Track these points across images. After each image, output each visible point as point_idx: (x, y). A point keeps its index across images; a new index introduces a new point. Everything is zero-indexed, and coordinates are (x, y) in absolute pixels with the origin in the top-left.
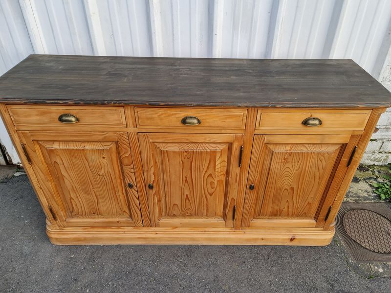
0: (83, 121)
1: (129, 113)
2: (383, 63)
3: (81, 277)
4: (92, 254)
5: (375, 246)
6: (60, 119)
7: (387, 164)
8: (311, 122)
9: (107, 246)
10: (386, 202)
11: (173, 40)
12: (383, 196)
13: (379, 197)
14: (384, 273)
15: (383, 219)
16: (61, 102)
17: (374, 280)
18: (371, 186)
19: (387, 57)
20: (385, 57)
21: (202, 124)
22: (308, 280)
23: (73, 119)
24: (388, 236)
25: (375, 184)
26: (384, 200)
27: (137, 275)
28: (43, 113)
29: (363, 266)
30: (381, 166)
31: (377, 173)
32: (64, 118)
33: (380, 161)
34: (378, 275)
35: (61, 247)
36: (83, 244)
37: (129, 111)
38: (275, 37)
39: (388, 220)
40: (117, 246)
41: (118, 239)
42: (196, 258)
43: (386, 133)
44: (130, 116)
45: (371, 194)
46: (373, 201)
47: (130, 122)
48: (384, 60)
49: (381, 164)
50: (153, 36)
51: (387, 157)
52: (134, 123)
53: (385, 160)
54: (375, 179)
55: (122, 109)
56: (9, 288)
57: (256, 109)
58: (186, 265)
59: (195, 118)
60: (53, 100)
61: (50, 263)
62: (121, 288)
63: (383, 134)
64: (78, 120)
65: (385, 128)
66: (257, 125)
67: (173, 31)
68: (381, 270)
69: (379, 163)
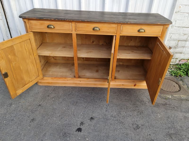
0: (56, 28)
1: (73, 25)
2: (172, 18)
3: (50, 95)
4: (54, 88)
5: (169, 90)
6: (48, 27)
7: (176, 64)
8: (141, 30)
9: (60, 86)
10: (175, 77)
11: (89, 6)
12: (173, 74)
13: (172, 75)
14: (172, 98)
15: (173, 82)
16: (49, 19)
17: (167, 100)
18: (169, 71)
19: (173, 15)
20: (172, 15)
21: (100, 31)
22: (140, 99)
23: (53, 27)
24: (174, 87)
25: (170, 71)
26: (174, 76)
27: (73, 95)
28: (42, 24)
29: (163, 95)
30: (174, 65)
31: (172, 67)
32: (49, 26)
33: (173, 62)
34: (169, 98)
35: (42, 86)
36: (51, 85)
37: (73, 24)
38: (129, 6)
39: (175, 82)
40: (64, 87)
41: (65, 83)
42: (96, 91)
43: (175, 50)
44: (73, 26)
45: (168, 74)
46: (169, 76)
47: (74, 29)
48: (172, 16)
49: (173, 64)
50: (81, 4)
51: (176, 60)
52: (75, 29)
53: (175, 62)
54: (171, 69)
55: (71, 23)
56: (22, 98)
57: (121, 24)
58: (92, 93)
59: (98, 27)
60: (46, 18)
61: (38, 90)
62: (66, 99)
63: (174, 50)
64: (54, 27)
65: (174, 47)
66: (121, 32)
67: (89, 2)
68: (170, 97)
69: (173, 63)
